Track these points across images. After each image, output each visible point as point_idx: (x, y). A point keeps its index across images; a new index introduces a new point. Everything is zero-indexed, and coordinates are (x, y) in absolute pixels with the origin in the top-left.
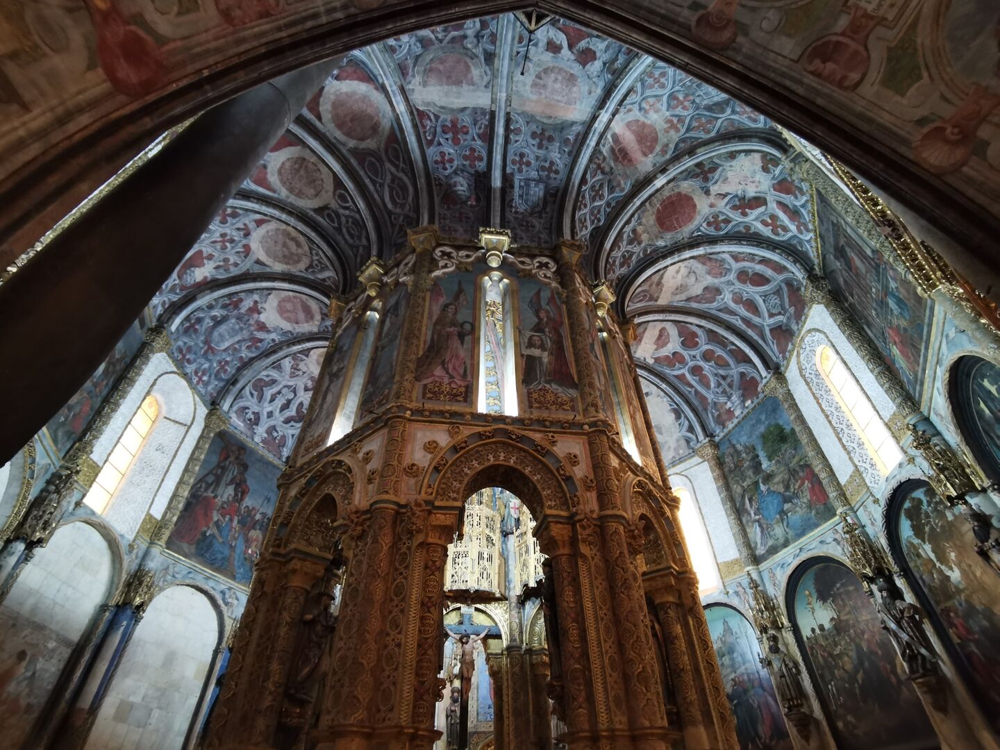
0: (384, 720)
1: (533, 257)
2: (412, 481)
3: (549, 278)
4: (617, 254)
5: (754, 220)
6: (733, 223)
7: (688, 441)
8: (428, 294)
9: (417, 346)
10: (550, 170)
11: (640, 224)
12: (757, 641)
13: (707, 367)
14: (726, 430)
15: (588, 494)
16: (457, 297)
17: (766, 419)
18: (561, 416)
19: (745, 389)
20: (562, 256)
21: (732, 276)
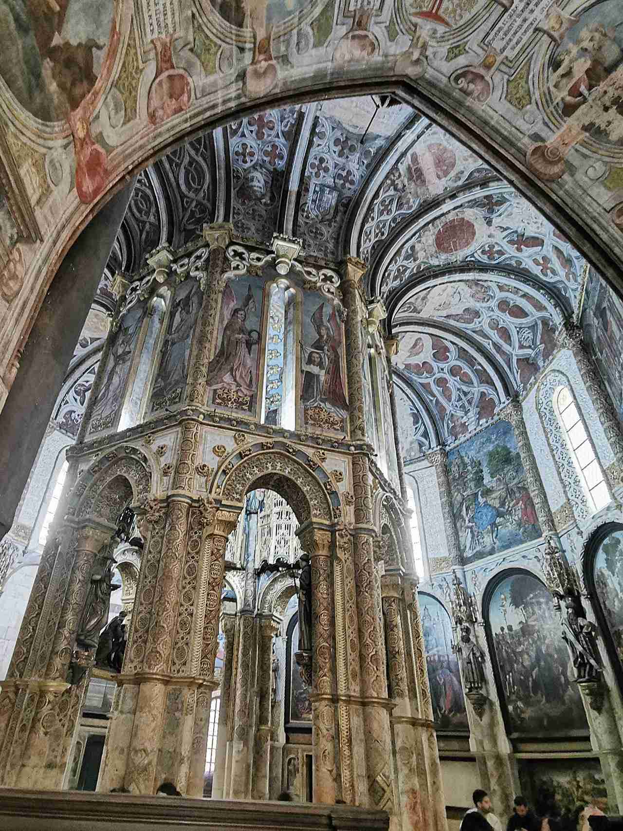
0: (178, 671)
1: (319, 268)
2: (203, 479)
3: (333, 293)
4: (393, 268)
5: (527, 258)
6: (506, 256)
7: (421, 445)
8: (220, 295)
9: (209, 351)
10: (346, 179)
11: (419, 242)
12: (451, 630)
13: (453, 382)
14: (457, 442)
15: (348, 507)
16: (246, 304)
17: (496, 439)
18: (332, 434)
19: (483, 408)
20: (346, 273)
21: (493, 303)
